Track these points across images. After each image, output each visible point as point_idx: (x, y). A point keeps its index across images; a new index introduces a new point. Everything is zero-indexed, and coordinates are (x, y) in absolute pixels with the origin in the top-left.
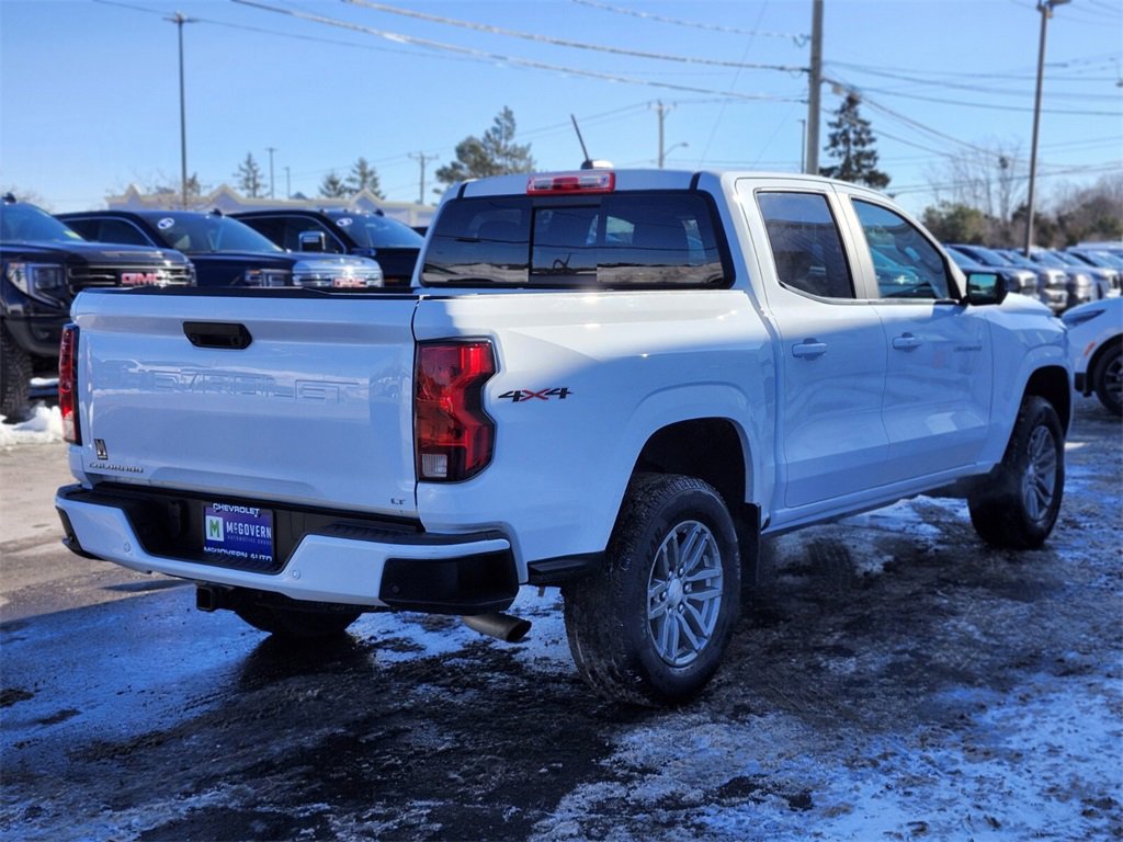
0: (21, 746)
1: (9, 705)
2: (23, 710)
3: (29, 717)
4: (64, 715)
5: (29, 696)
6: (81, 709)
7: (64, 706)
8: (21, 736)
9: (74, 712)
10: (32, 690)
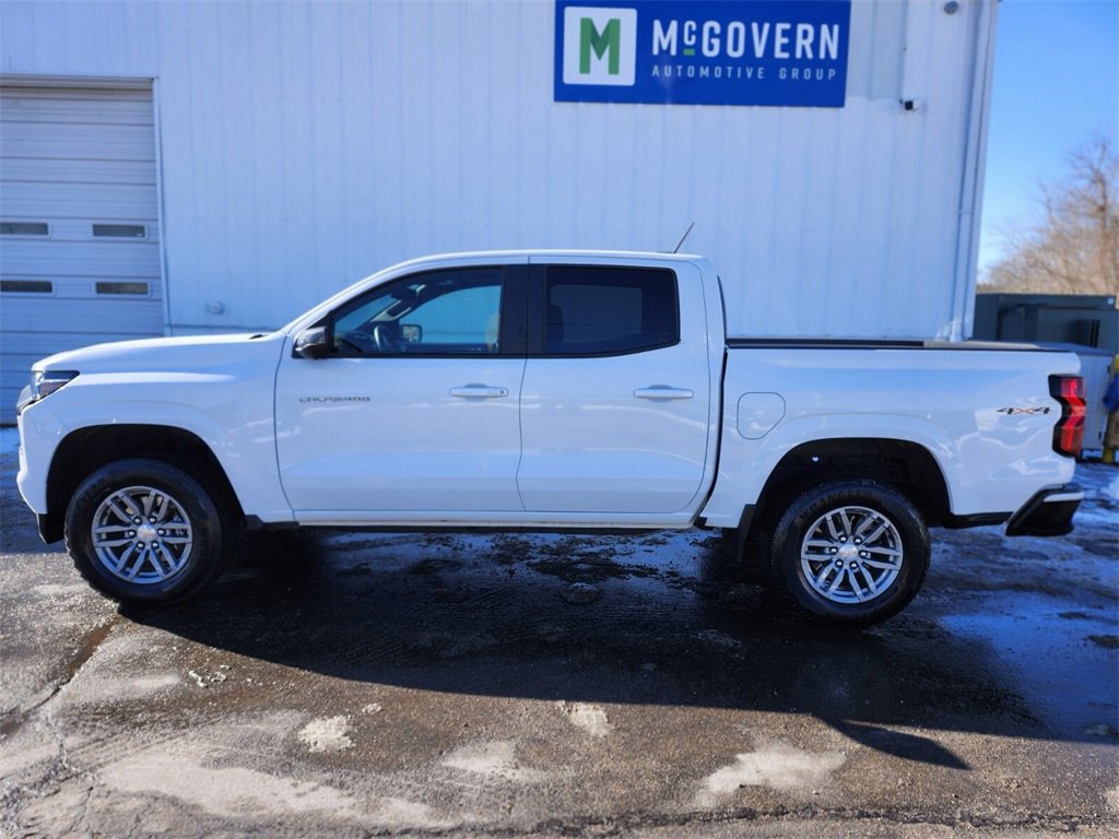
0: (1100, 607)
1: (1108, 636)
2: (1099, 630)
3: (1094, 623)
4: (1069, 616)
5: (1092, 638)
6: (1056, 616)
7: (1067, 621)
8: (1099, 612)
9: (1061, 616)
10: (1089, 641)
